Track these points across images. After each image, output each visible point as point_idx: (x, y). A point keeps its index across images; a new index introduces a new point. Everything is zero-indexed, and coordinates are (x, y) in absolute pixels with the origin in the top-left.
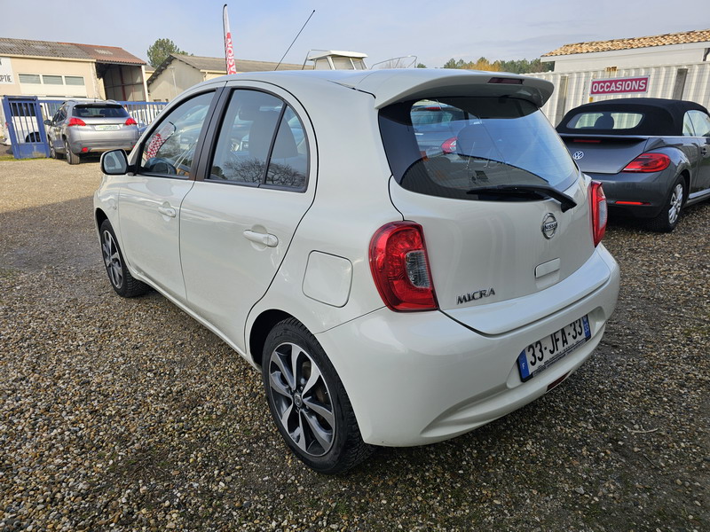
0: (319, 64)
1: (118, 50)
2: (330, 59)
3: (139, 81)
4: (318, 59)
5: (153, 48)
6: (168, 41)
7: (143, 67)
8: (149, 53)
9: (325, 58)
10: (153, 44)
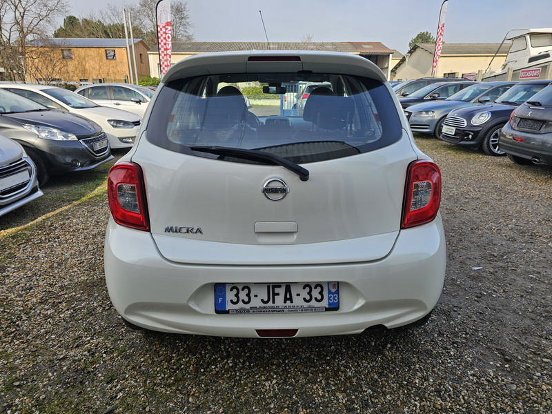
0: (516, 42)
1: (378, 44)
2: (528, 37)
3: (386, 66)
4: (516, 38)
5: (415, 40)
6: (427, 33)
7: (391, 55)
8: (410, 44)
9: (524, 36)
10: (415, 37)
